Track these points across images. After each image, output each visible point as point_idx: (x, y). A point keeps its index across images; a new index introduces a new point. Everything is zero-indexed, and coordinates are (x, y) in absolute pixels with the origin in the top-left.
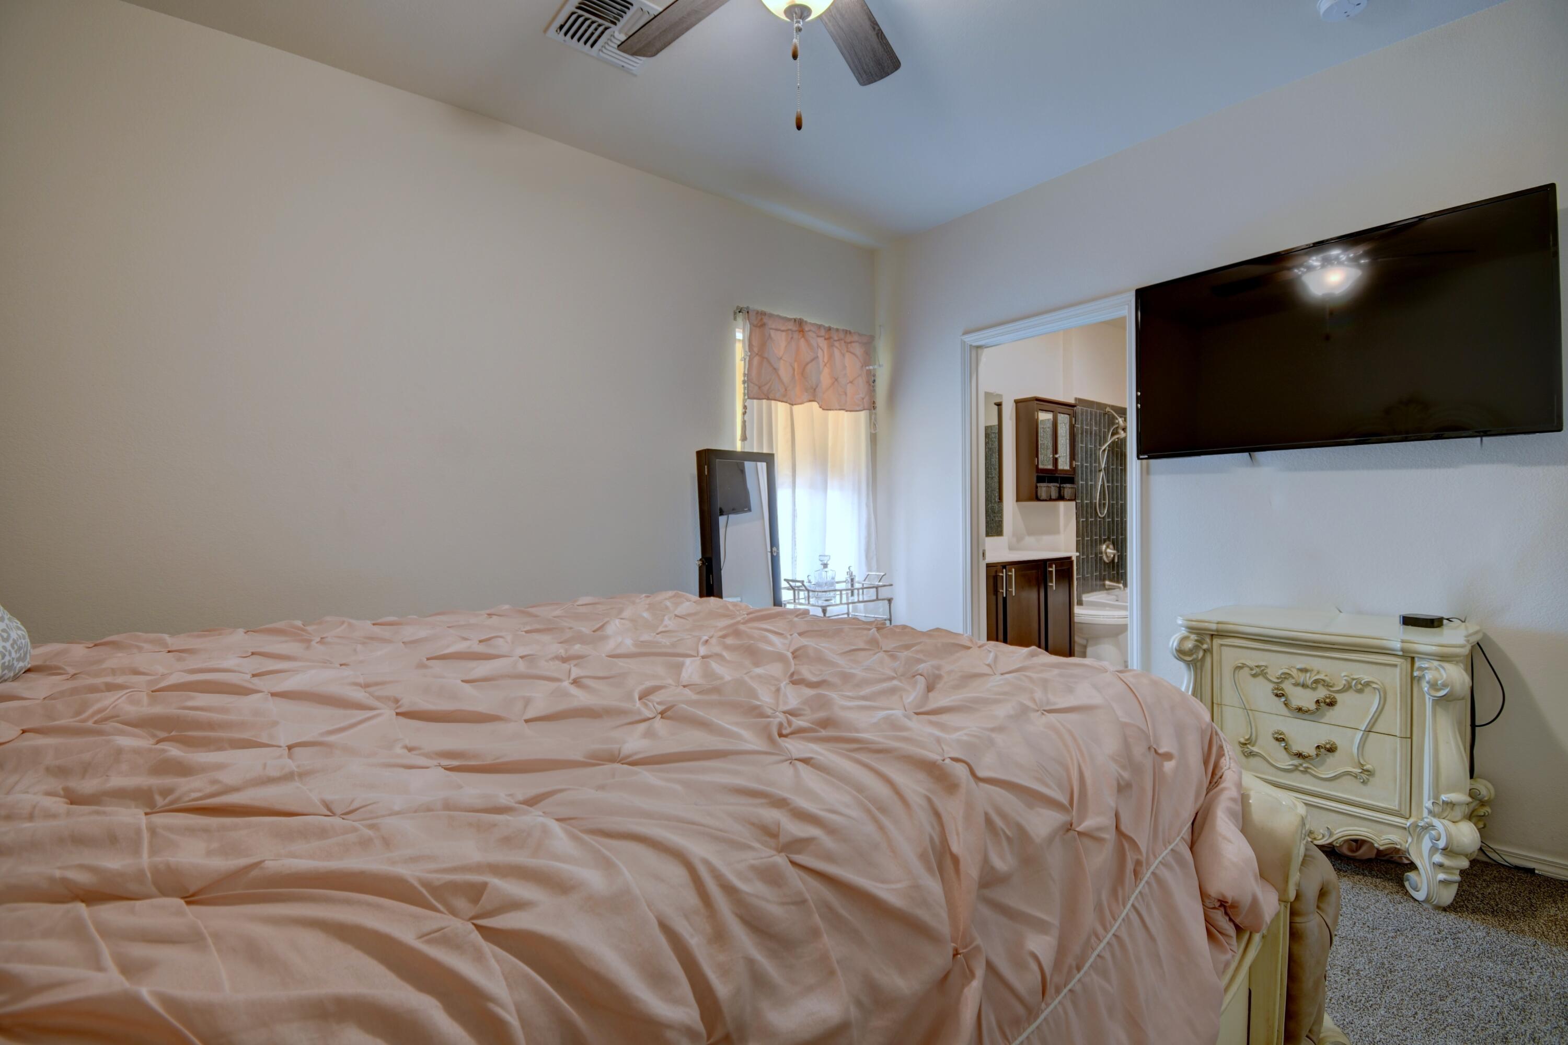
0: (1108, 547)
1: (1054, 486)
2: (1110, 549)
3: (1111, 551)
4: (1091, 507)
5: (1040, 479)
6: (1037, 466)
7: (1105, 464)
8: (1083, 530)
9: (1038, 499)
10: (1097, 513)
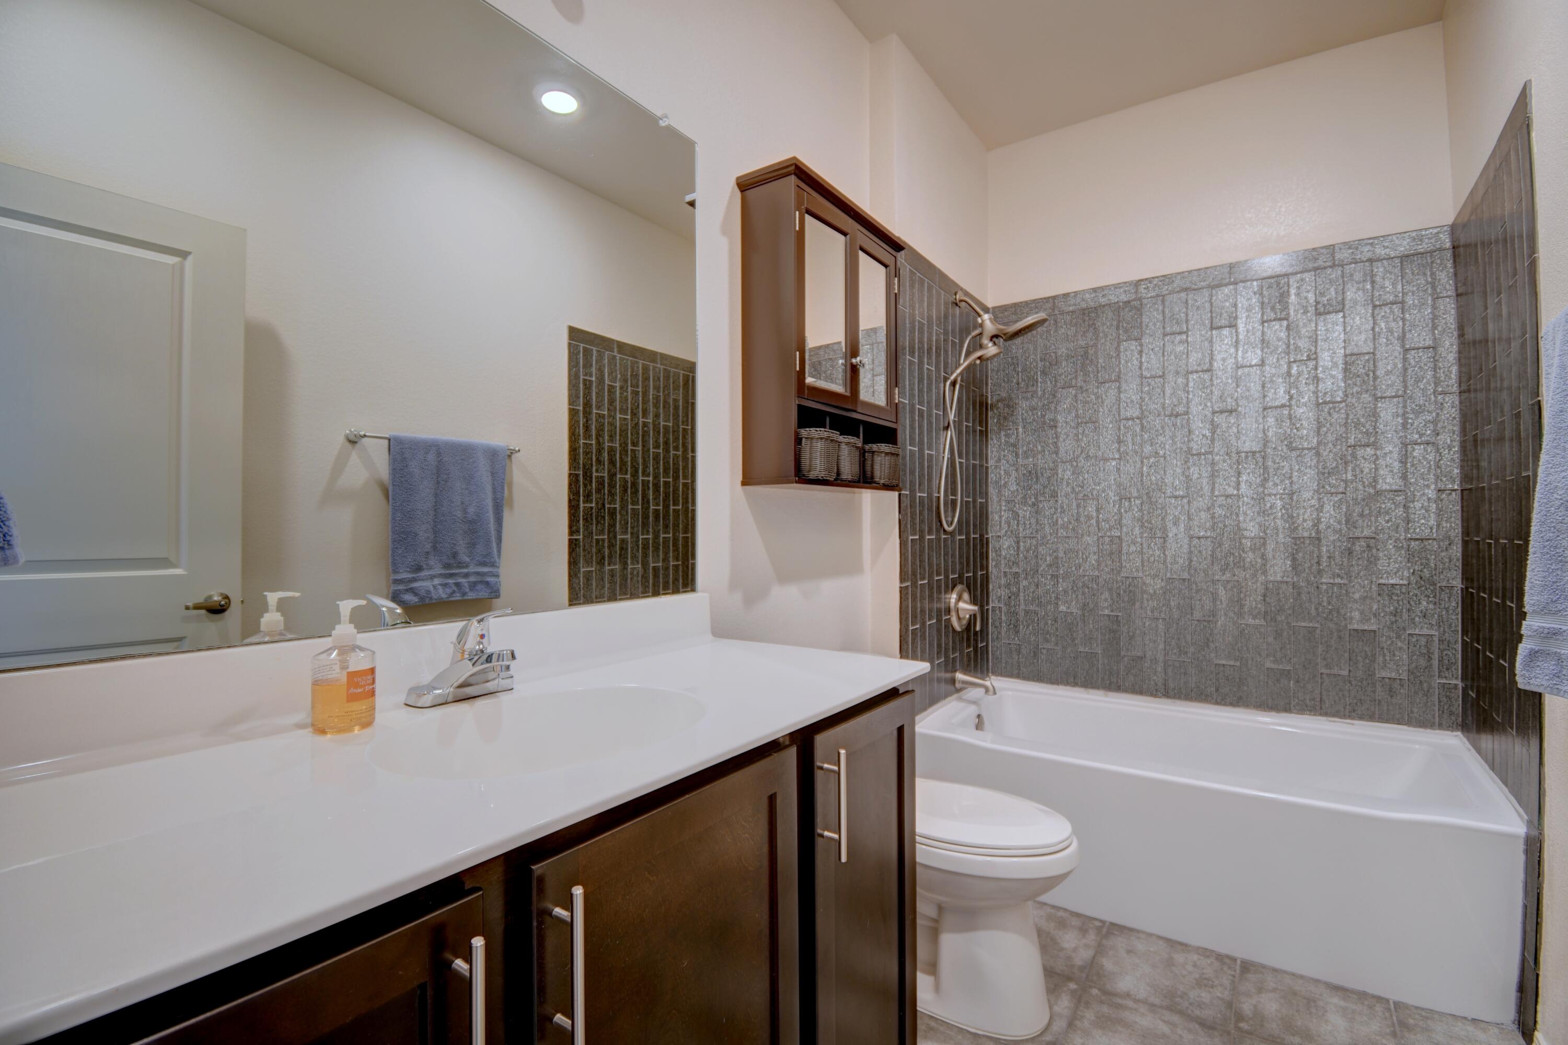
0: (960, 598)
1: (847, 444)
2: (965, 602)
3: (967, 607)
4: (930, 509)
5: (808, 418)
6: (801, 375)
7: (955, 417)
8: (913, 563)
9: (801, 476)
10: (940, 521)
